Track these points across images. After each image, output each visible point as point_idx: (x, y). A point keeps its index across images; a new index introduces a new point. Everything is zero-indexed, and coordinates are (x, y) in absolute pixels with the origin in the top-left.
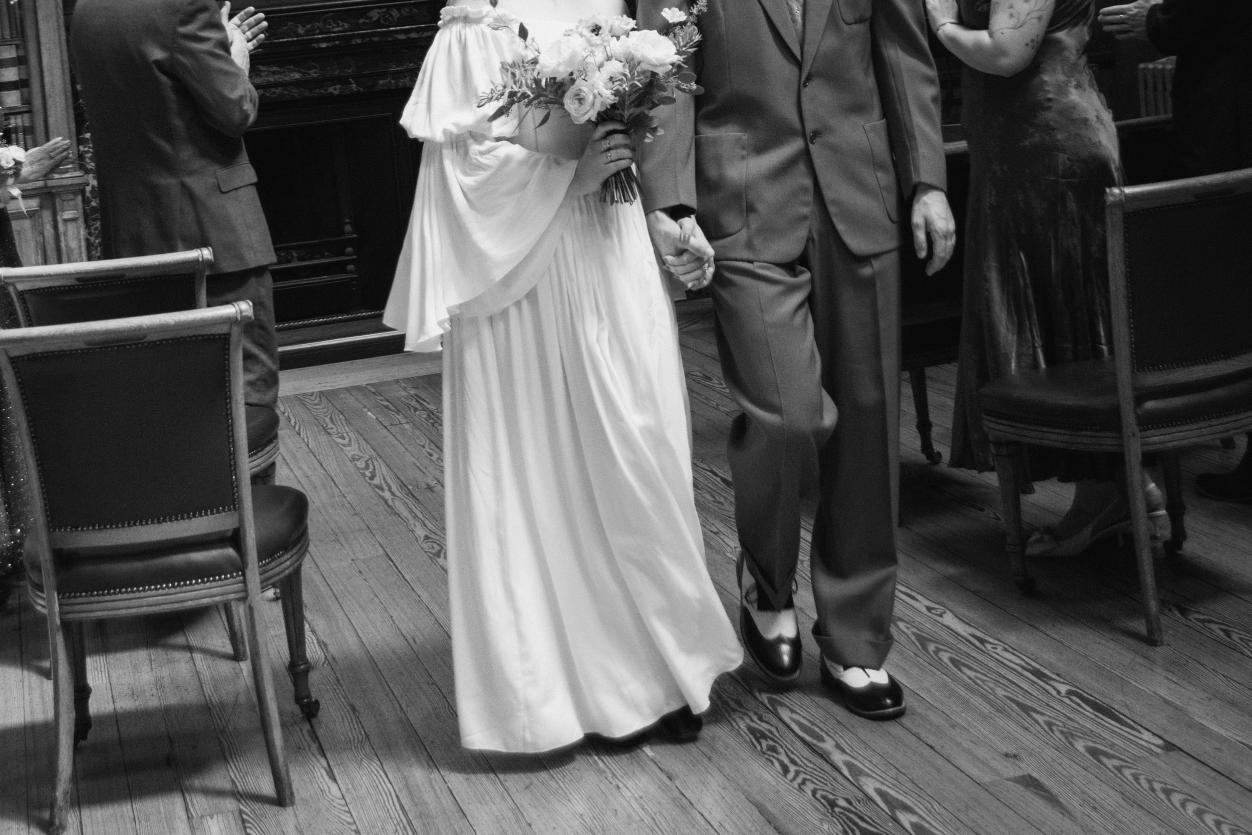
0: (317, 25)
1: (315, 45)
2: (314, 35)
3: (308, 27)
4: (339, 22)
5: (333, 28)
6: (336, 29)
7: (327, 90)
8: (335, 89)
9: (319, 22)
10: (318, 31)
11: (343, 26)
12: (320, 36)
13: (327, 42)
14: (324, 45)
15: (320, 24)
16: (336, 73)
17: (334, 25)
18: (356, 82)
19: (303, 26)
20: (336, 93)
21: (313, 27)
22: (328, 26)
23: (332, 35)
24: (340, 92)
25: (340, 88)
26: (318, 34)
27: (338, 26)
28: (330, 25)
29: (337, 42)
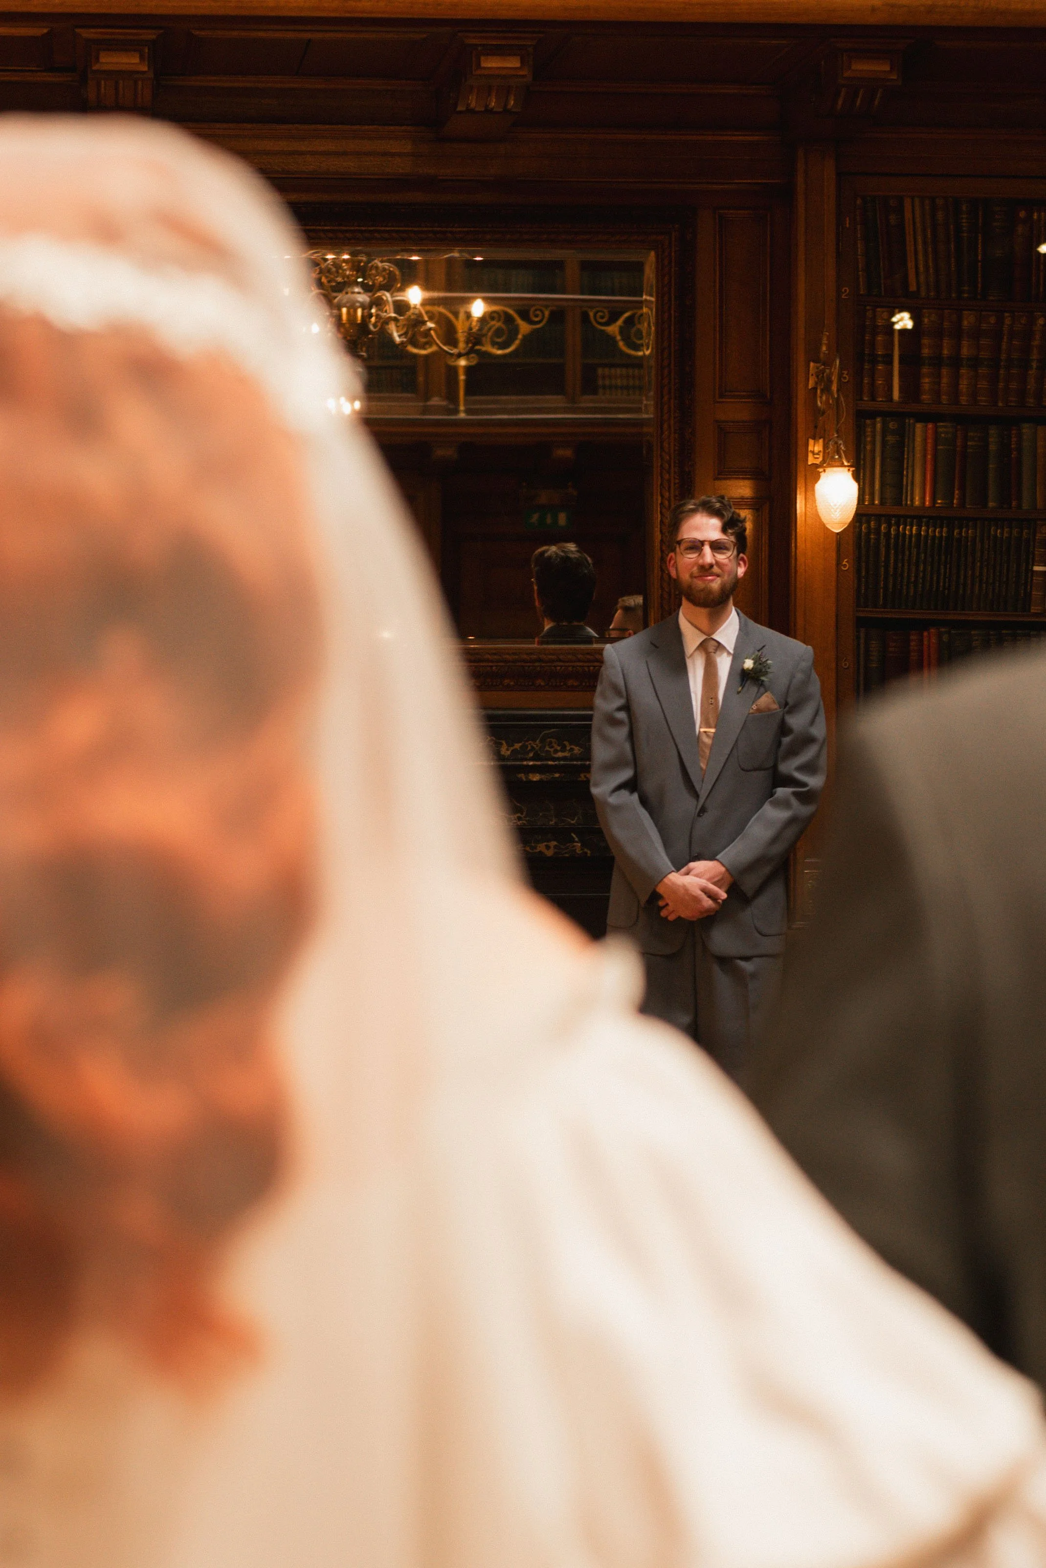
0: (530, 744)
1: (522, 776)
2: (526, 760)
3: (517, 746)
4: (566, 743)
5: (556, 751)
6: (560, 754)
7: (536, 848)
8: (548, 847)
9: (534, 740)
10: (531, 755)
11: (572, 750)
12: (531, 763)
13: (540, 772)
14: (536, 777)
15: (537, 744)
16: (551, 823)
17: (559, 748)
18: (581, 841)
19: (509, 745)
20: (549, 853)
21: (524, 747)
22: (547, 748)
23: (550, 763)
24: (555, 853)
25: (555, 847)
26: (532, 759)
27: (563, 749)
28: (552, 747)
29: (557, 775)
